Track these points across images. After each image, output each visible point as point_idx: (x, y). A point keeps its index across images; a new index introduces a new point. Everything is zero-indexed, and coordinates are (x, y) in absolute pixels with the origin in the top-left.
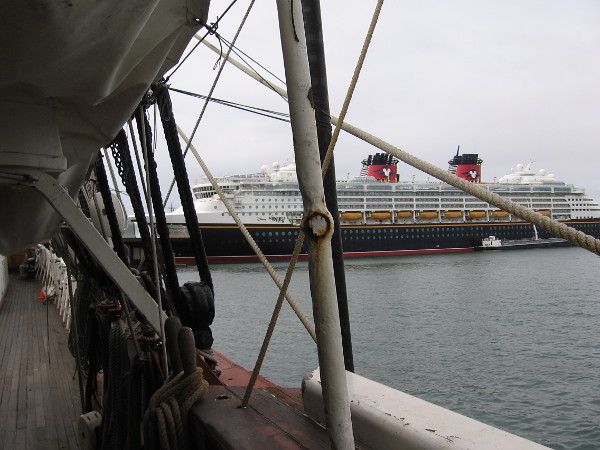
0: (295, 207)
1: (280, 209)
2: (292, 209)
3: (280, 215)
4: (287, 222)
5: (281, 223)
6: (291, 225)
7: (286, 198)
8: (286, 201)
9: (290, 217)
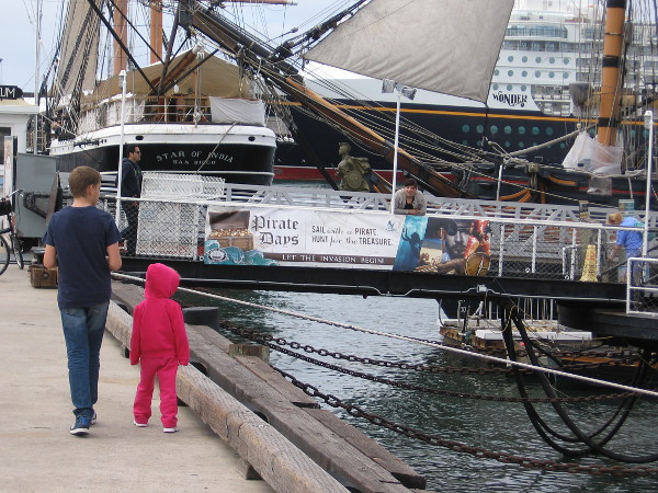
0: (552, 75)
1: (517, 78)
2: (544, 80)
3: (516, 91)
4: (531, 106)
5: (518, 107)
6: (540, 114)
7: (532, 55)
8: (531, 62)
9: (538, 97)
